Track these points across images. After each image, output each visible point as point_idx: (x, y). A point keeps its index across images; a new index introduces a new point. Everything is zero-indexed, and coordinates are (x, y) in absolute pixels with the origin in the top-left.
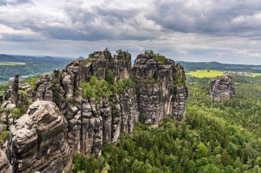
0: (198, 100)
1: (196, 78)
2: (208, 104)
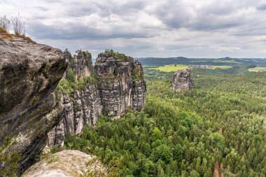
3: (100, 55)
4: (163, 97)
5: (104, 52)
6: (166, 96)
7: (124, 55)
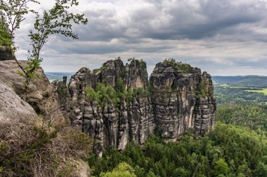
6: (260, 126)
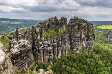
0: (101, 40)
1: (102, 29)
2: (106, 42)
3: (71, 19)
4: (102, 43)
5: (73, 18)
7: (83, 19)
